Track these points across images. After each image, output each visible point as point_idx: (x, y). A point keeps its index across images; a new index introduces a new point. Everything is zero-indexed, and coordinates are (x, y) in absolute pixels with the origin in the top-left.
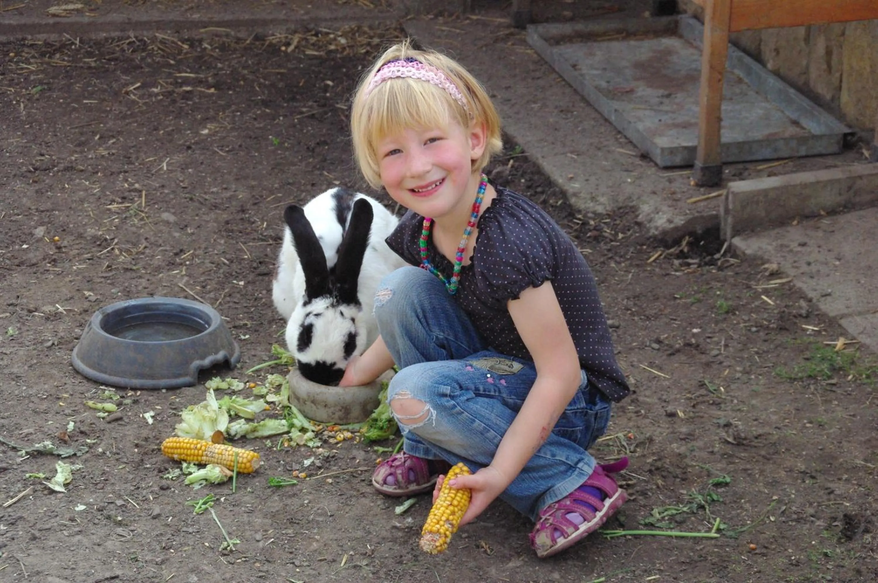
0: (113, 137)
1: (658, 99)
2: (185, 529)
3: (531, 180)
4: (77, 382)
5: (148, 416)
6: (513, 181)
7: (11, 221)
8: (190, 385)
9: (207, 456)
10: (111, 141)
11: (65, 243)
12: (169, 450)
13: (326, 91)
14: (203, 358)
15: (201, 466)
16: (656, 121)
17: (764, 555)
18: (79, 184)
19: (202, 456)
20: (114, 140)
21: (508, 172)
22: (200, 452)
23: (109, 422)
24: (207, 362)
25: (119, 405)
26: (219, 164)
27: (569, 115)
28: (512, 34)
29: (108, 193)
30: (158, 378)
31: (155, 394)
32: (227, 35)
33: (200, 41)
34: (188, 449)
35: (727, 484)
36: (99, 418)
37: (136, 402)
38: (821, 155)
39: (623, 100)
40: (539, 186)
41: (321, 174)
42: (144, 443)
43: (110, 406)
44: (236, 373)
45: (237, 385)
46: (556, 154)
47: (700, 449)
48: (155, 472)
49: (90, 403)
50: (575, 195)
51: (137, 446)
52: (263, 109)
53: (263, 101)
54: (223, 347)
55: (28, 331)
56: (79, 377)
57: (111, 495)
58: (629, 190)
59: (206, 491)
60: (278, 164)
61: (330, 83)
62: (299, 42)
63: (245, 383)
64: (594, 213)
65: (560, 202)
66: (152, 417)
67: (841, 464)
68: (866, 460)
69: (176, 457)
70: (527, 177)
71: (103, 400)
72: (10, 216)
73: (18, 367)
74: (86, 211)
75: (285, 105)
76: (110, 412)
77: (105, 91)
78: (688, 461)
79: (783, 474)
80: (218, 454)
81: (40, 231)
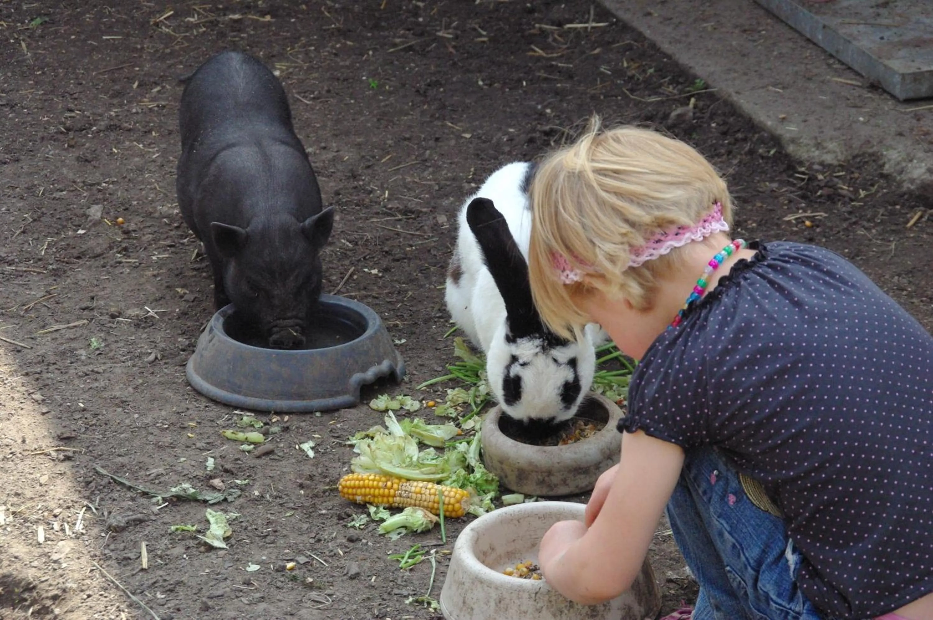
0: (156, 84)
1: (871, 10)
2: (396, 591)
3: (725, 123)
4: (202, 407)
5: (307, 447)
6: (700, 126)
7: (54, 199)
8: (351, 406)
9: (400, 496)
10: (155, 90)
11: (132, 226)
12: (350, 491)
13: (416, 15)
14: (364, 369)
15: (395, 510)
16: (877, 39)
18: (130, 148)
19: (394, 496)
20: (158, 88)
21: (691, 114)
22: (392, 491)
23: (259, 457)
24: (370, 374)
25: (265, 434)
26: (307, 115)
27: (756, 37)
29: (171, 158)
30: (309, 399)
31: (308, 417)
34: (373, 487)
36: (244, 451)
37: (286, 429)
39: (825, 14)
40: (739, 131)
41: (444, 126)
42: (309, 482)
43: (254, 436)
44: (404, 387)
45: (412, 404)
46: (753, 88)
48: (335, 520)
49: (229, 433)
50: (793, 141)
51: (301, 486)
52: (343, 41)
53: (339, 30)
54: (386, 355)
55: (116, 342)
56: (203, 400)
57: (287, 551)
58: (865, 132)
59: (408, 542)
60: (384, 114)
61: (420, 4)
63: (421, 401)
64: (822, 164)
65: (772, 152)
66: (312, 448)
69: (359, 499)
70: (719, 120)
71: (243, 429)
72: (51, 192)
73: (121, 389)
74: (150, 183)
75: (369, 35)
76: (256, 444)
77: (125, 22)
80: (417, 493)
81: (95, 212)
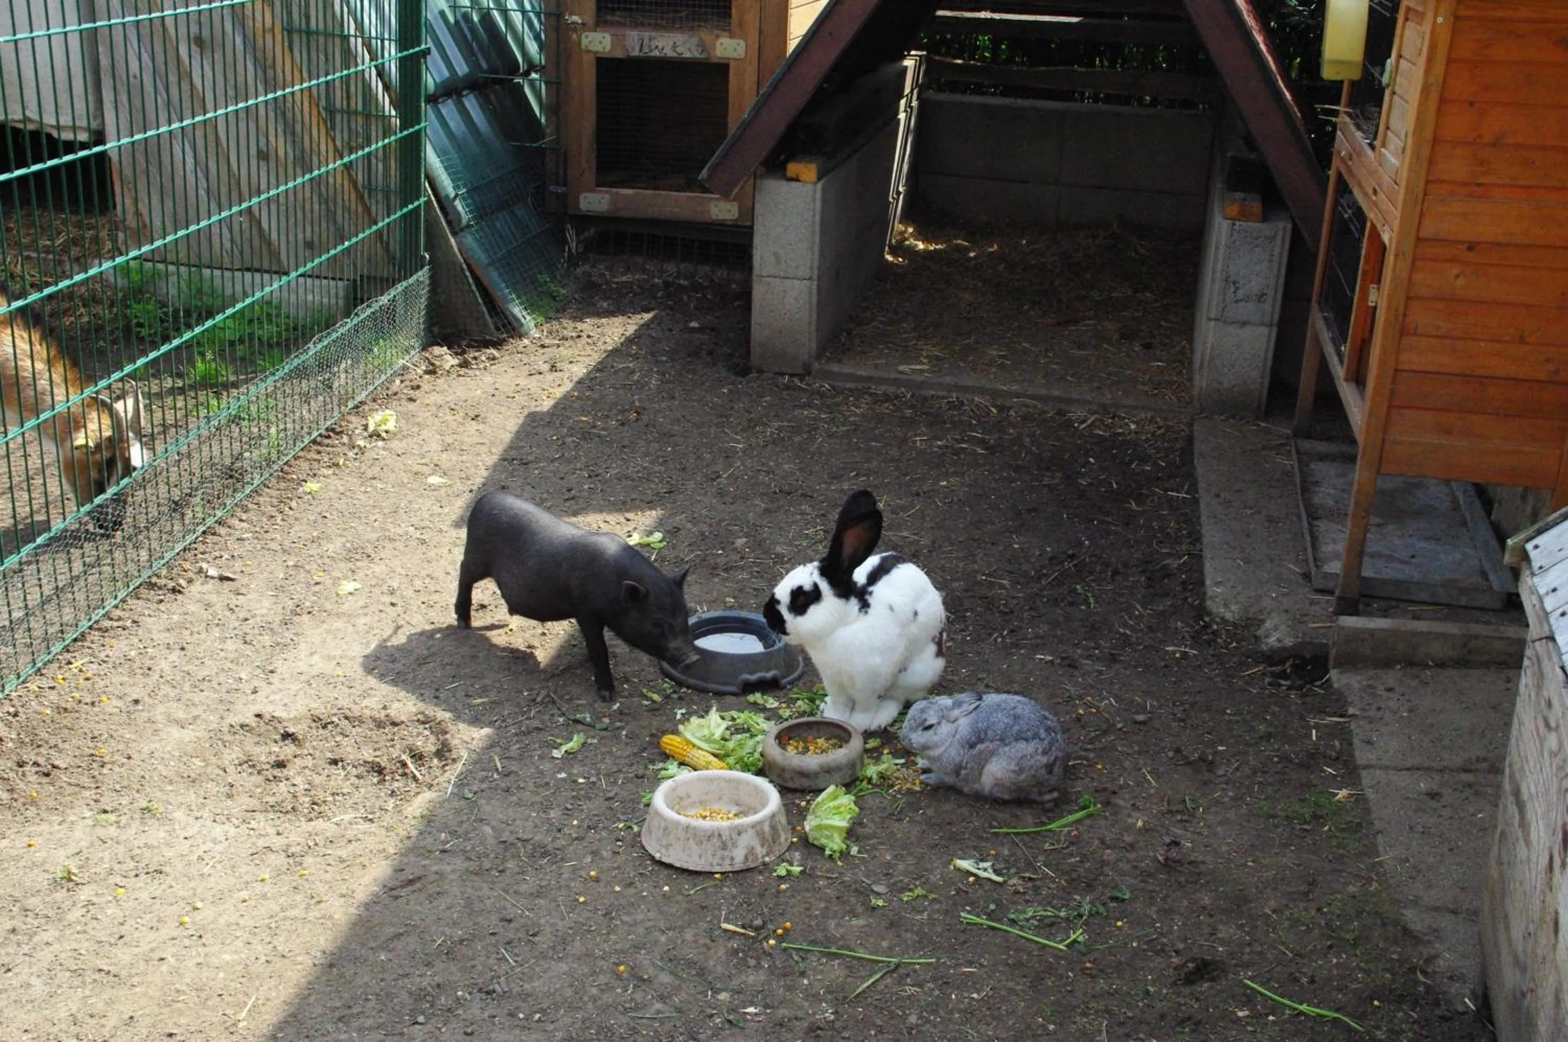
8: (734, 694)
9: (689, 757)
12: (666, 746)
14: (752, 673)
17: (1091, 976)
18: (802, 509)
19: (686, 756)
22: (685, 753)
23: (646, 711)
24: (753, 677)
25: (667, 697)
27: (1272, 526)
28: (1282, 444)
30: (710, 682)
31: (702, 695)
32: (1035, 407)
33: (1010, 408)
34: (681, 748)
35: (1123, 900)
36: (643, 705)
37: (681, 698)
38: (1481, 609)
40: (1192, 584)
43: (656, 697)
44: (781, 693)
45: (772, 703)
46: (1226, 558)
47: (1128, 861)
48: (646, 762)
49: (645, 691)
50: (1211, 598)
52: (1011, 473)
53: (1017, 466)
54: (776, 667)
58: (1266, 603)
60: (979, 522)
61: (1092, 460)
62: (1093, 423)
63: (778, 704)
64: (1222, 618)
65: (1197, 603)
67: (1250, 909)
68: (1274, 911)
69: (667, 752)
70: (1189, 574)
71: (657, 691)
75: (1034, 472)
76: (654, 702)
77: (897, 437)
78: (1106, 869)
79: (1185, 903)
80: (697, 758)
